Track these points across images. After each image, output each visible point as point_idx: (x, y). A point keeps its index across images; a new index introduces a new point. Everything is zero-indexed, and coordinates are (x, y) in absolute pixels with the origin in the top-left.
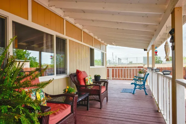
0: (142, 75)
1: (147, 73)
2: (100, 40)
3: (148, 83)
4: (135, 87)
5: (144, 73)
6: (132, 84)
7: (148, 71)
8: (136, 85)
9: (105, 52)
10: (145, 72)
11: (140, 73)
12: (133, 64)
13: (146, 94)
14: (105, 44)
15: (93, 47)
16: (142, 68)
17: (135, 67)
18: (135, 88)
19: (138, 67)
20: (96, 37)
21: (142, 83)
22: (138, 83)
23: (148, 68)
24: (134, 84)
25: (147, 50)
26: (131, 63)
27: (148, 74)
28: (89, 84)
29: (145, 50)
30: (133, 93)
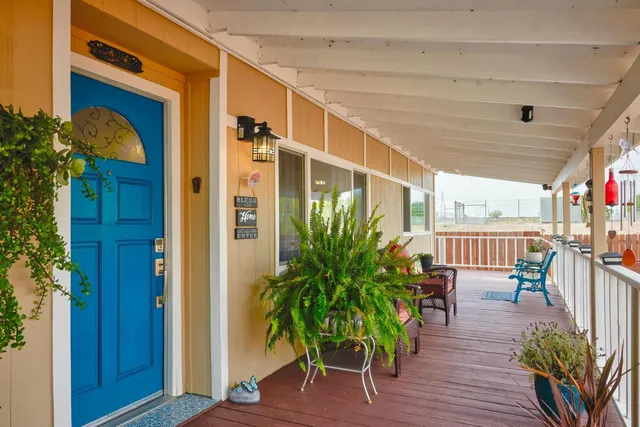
0: (539, 257)
1: (551, 252)
2: (422, 163)
3: (555, 280)
4: (520, 285)
5: (544, 252)
6: (511, 277)
7: (555, 246)
8: (521, 280)
9: (431, 194)
10: (545, 248)
11: (533, 250)
12: (503, 219)
13: (549, 303)
14: (433, 170)
15: (407, 184)
16: (538, 238)
17: (516, 234)
18: (519, 289)
19: (526, 234)
20: (415, 159)
21: (538, 276)
22: (526, 275)
23: (555, 237)
24: (518, 277)
25: (550, 188)
26: (496, 216)
27: (554, 253)
28: (416, 272)
29: (546, 187)
30: (516, 301)
